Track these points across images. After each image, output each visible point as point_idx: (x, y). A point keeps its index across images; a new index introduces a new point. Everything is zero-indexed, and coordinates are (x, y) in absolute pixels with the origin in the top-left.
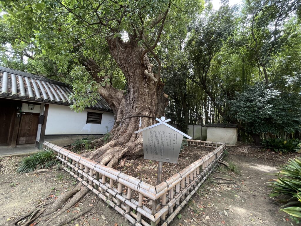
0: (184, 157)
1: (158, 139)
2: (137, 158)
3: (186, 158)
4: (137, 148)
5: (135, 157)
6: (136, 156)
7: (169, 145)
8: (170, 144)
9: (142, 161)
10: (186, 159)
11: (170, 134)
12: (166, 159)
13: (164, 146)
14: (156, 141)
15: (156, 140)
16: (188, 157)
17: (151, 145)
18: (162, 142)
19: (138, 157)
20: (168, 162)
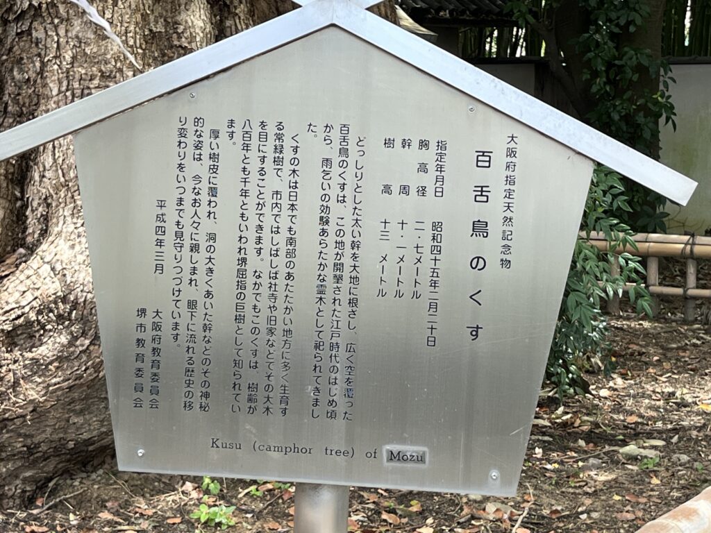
0: (612, 440)
1: (284, 223)
2: (41, 486)
3: (632, 449)
4: (37, 367)
5: (14, 475)
6: (31, 455)
7: (425, 288)
8: (425, 278)
9: (105, 515)
10: (633, 459)
11: (430, 156)
12: (392, 456)
13: (353, 302)
14: (251, 246)
15: (252, 235)
16: (660, 434)
17: (192, 304)
18: (331, 251)
19: (50, 466)
20: (405, 488)
